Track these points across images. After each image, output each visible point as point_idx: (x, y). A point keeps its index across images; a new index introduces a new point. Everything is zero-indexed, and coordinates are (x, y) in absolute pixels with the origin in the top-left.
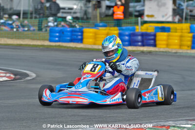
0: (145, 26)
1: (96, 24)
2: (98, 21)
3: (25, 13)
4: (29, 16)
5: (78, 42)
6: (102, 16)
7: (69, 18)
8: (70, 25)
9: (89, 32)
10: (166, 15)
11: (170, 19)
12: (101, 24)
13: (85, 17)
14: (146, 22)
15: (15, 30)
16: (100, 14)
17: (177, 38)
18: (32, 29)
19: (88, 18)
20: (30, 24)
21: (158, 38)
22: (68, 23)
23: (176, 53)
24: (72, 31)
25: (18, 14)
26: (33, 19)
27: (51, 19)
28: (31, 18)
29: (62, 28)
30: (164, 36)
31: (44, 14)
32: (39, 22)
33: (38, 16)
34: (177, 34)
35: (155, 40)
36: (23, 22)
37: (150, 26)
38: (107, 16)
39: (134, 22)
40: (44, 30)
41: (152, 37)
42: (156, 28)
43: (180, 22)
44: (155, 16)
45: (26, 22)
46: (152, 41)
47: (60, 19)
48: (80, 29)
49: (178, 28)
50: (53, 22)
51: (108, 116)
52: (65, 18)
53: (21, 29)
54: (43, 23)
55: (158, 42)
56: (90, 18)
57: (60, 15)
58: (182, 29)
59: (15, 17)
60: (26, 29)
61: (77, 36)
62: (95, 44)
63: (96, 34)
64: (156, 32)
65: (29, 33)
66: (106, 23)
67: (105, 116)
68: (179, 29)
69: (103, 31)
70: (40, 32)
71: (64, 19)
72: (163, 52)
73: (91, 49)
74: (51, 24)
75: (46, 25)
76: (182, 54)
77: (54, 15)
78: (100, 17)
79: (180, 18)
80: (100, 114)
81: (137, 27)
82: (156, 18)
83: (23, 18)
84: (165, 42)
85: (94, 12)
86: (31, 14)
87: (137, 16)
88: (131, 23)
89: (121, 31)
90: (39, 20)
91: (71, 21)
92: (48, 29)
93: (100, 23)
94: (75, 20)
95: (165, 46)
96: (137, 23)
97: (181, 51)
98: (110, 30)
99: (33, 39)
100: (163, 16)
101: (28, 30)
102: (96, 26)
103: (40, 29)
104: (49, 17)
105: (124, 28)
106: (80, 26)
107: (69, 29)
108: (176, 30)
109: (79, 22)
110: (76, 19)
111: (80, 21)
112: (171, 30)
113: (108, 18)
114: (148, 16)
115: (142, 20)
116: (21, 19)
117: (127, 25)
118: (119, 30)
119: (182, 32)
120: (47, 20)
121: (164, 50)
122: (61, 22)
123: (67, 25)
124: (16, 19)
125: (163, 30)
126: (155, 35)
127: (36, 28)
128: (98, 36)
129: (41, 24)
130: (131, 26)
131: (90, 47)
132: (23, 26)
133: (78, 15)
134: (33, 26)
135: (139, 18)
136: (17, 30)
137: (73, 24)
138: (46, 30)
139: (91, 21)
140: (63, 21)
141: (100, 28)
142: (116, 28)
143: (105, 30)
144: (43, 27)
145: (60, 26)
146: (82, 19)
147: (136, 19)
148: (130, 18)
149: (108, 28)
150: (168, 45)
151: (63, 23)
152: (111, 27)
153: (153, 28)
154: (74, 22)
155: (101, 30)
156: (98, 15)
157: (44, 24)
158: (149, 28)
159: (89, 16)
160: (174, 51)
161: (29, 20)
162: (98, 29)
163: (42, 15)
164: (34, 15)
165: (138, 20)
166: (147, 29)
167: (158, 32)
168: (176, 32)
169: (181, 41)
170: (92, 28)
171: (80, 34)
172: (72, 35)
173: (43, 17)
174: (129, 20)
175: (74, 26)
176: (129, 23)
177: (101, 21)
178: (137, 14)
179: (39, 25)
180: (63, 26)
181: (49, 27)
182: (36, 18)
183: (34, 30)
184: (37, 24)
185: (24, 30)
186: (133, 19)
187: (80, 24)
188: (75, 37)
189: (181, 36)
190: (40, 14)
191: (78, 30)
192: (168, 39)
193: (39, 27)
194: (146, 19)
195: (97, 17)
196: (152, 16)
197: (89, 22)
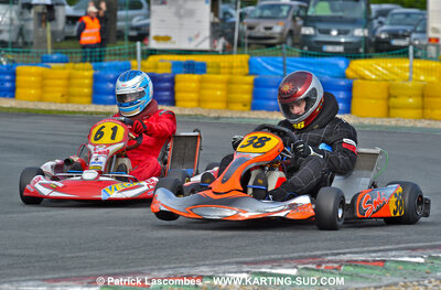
0: (152, 59)
1: (44, 55)
2: (50, 50)
5: (4, 96)
6: (58, 40)
9: (28, 74)
10: (197, 36)
11: (206, 46)
12: (55, 57)
13: (20, 41)
14: (153, 52)
16: (54, 34)
17: (220, 86)
19: (25, 44)
21: (178, 86)
23: (218, 118)
30: (192, 81)
34: (219, 77)
35: (172, 90)
37: (162, 61)
38: (68, 38)
39: (127, 51)
41: (167, 84)
42: (176, 65)
43: (227, 51)
44: (173, 39)
46: (167, 93)
48: (8, 68)
49: (222, 64)
51: (69, 255)
55: (178, 96)
56: (32, 43)
58: (231, 67)
61: (3, 81)
62: (41, 100)
63: (43, 78)
64: (174, 74)
66: (66, 53)
67: (61, 255)
68: (224, 67)
69: (59, 71)
72: (189, 115)
73: (33, 110)
76: (231, 121)
78: (54, 40)
79: (227, 44)
80: (52, 252)
81: (134, 63)
82: (174, 43)
84: (193, 96)
85: (41, 30)
87: (133, 39)
88: (120, 55)
89: (98, 72)
93: (53, 53)
95: (193, 104)
96: (133, 54)
97: (229, 114)
98: (74, 68)
100: (190, 40)
102: (44, 61)
105: (105, 64)
106: (9, 61)
108: (218, 69)
109: (7, 52)
111: (9, 49)
112: (208, 70)
113: (70, 43)
114: (157, 38)
115: (145, 48)
117: (113, 57)
118: (95, 69)
119: (231, 73)
121: (191, 113)
125: (191, 68)
126: (172, 81)
128: (48, 82)
130: (120, 60)
131: (30, 105)
133: (5, 37)
135: (138, 43)
139: (33, 50)
141: (53, 65)
142: (88, 65)
143: (64, 68)
146: (14, 45)
147: (132, 45)
148: (120, 42)
149: (71, 65)
150: (200, 101)
152: (76, 62)
153: (169, 64)
155: (55, 69)
156: (49, 36)
158: (160, 64)
159: (29, 39)
160: (213, 115)
162: (49, 67)
165: (135, 47)
166: (156, 67)
167: (180, 73)
168: (219, 73)
169: (229, 92)
170: (36, 64)
171: (8, 77)
174: (117, 48)
176: (115, 55)
177: (56, 49)
178: (134, 33)
186: (125, 45)
187: (10, 56)
189: (229, 82)
191: (5, 69)
192: (200, 89)
194: (153, 44)
195: (46, 42)
196: (167, 39)
197: (29, 52)
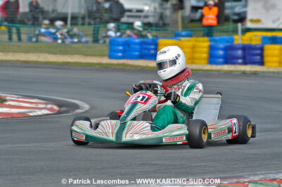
0: (248, 35)
1: (177, 32)
2: (180, 29)
3: (74, 18)
4: (80, 21)
5: (150, 59)
6: (186, 22)
7: (138, 24)
8: (140, 35)
10: (279, 19)
12: (184, 33)
13: (161, 23)
14: (249, 30)
15: (60, 41)
16: (183, 18)
18: (84, 40)
19: (164, 25)
20: (81, 33)
21: (266, 52)
22: (136, 32)
24: (142, 43)
25: (64, 19)
26: (86, 26)
27: (112, 25)
28: (83, 24)
29: (127, 39)
30: (275, 49)
31: (101, 19)
32: (94, 31)
33: (92, 22)
35: (262, 55)
36: (72, 29)
37: (255, 36)
38: (193, 21)
39: (231, 29)
40: (101, 42)
41: (258, 52)
42: (264, 39)
44: (263, 21)
45: (75, 30)
46: (259, 57)
47: (124, 26)
48: (153, 40)
50: (114, 29)
52: (132, 24)
53: (68, 41)
54: (100, 32)
55: (266, 59)
56: (168, 24)
57: (124, 20)
59: (59, 23)
60: (76, 40)
61: (149, 49)
64: (263, 44)
65: (80, 46)
66: (192, 31)
69: (186, 42)
70: (97, 45)
71: (130, 25)
72: (273, 72)
74: (112, 33)
75: (104, 35)
77: (116, 20)
78: (183, 23)
81: (236, 37)
82: (263, 24)
83: (72, 24)
84: (276, 59)
85: (174, 15)
86: (83, 18)
87: (236, 21)
88: (227, 32)
89: (213, 43)
90: (94, 28)
91: (141, 29)
92: (108, 40)
93: (183, 31)
94: (146, 27)
95: (276, 65)
96: (235, 32)
98: (196, 41)
99: (86, 55)
100: (274, 22)
101: (79, 42)
102: (176, 36)
103: (96, 40)
104: (108, 22)
105: (217, 38)
106: (153, 36)
107: (137, 41)
109: (152, 30)
110: (147, 25)
111: (154, 28)
113: (194, 24)
114: (252, 21)
115: (244, 27)
116: (69, 26)
117: (222, 34)
118: (210, 41)
120: (106, 27)
122: (126, 29)
123: (135, 34)
124: (62, 26)
125: (274, 40)
126: (262, 49)
127: (90, 39)
129: (98, 34)
130: (227, 35)
132: (72, 36)
133: (151, 20)
134: (86, 35)
135: (239, 25)
136: (63, 42)
137: (144, 33)
138: (105, 42)
139: (169, 29)
140: (128, 28)
141: (182, 39)
142: (206, 39)
143: (190, 41)
144: (100, 37)
145: (124, 36)
146: (157, 25)
147: (235, 25)
148: (226, 23)
149: (194, 39)
151: (128, 32)
152: (198, 37)
153: (260, 38)
154: (144, 29)
155: (184, 41)
156: (180, 20)
157: (102, 33)
158: (254, 38)
159: (168, 21)
161: (80, 27)
162: (179, 40)
163: (98, 20)
164: (87, 20)
165: (237, 27)
166: (251, 40)
167: (267, 43)
170: (171, 38)
171: (153, 47)
172: (142, 49)
173: (100, 23)
174: (225, 27)
175: (145, 36)
176: (224, 32)
177: (184, 28)
178: (236, 17)
179: (94, 34)
180: (129, 36)
181: (109, 37)
182: (89, 24)
183: (87, 42)
184: (92, 32)
185: (72, 42)
186: (230, 26)
187: (154, 33)
188: (146, 51)
190: (95, 19)
191: (150, 41)
193: (94, 37)
194: (249, 25)
195: (177, 23)
196: (258, 21)
197: (166, 30)
